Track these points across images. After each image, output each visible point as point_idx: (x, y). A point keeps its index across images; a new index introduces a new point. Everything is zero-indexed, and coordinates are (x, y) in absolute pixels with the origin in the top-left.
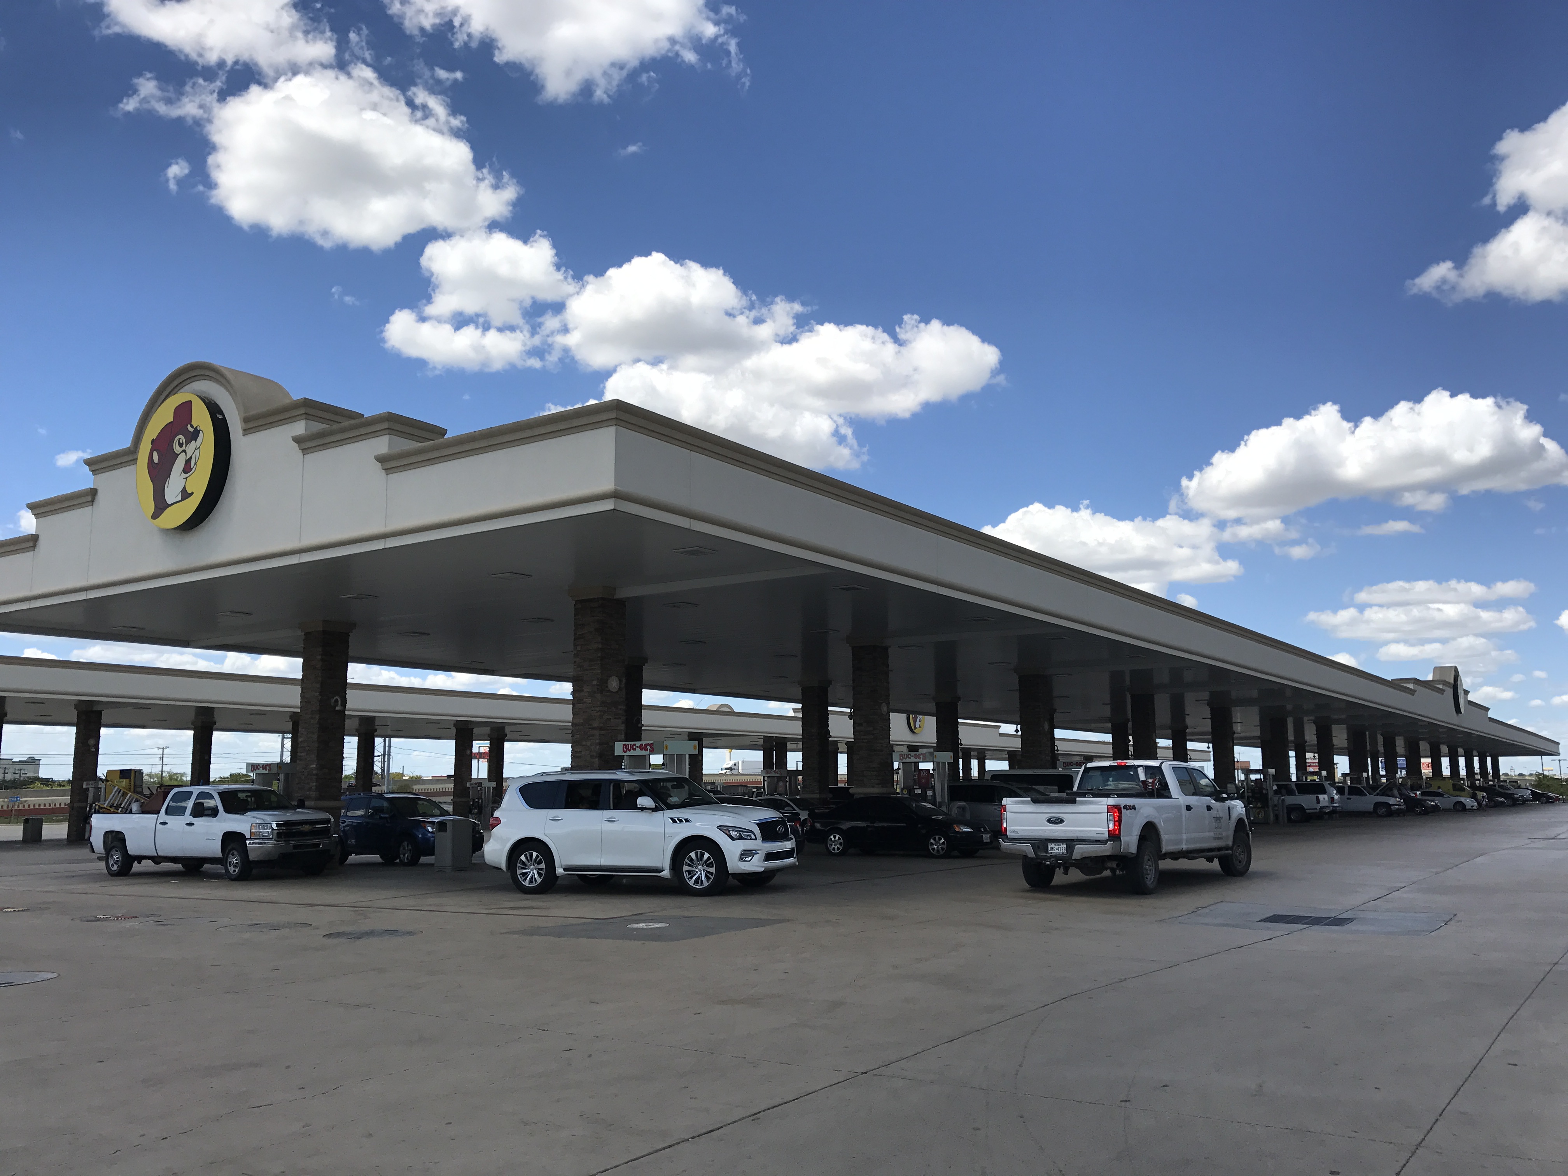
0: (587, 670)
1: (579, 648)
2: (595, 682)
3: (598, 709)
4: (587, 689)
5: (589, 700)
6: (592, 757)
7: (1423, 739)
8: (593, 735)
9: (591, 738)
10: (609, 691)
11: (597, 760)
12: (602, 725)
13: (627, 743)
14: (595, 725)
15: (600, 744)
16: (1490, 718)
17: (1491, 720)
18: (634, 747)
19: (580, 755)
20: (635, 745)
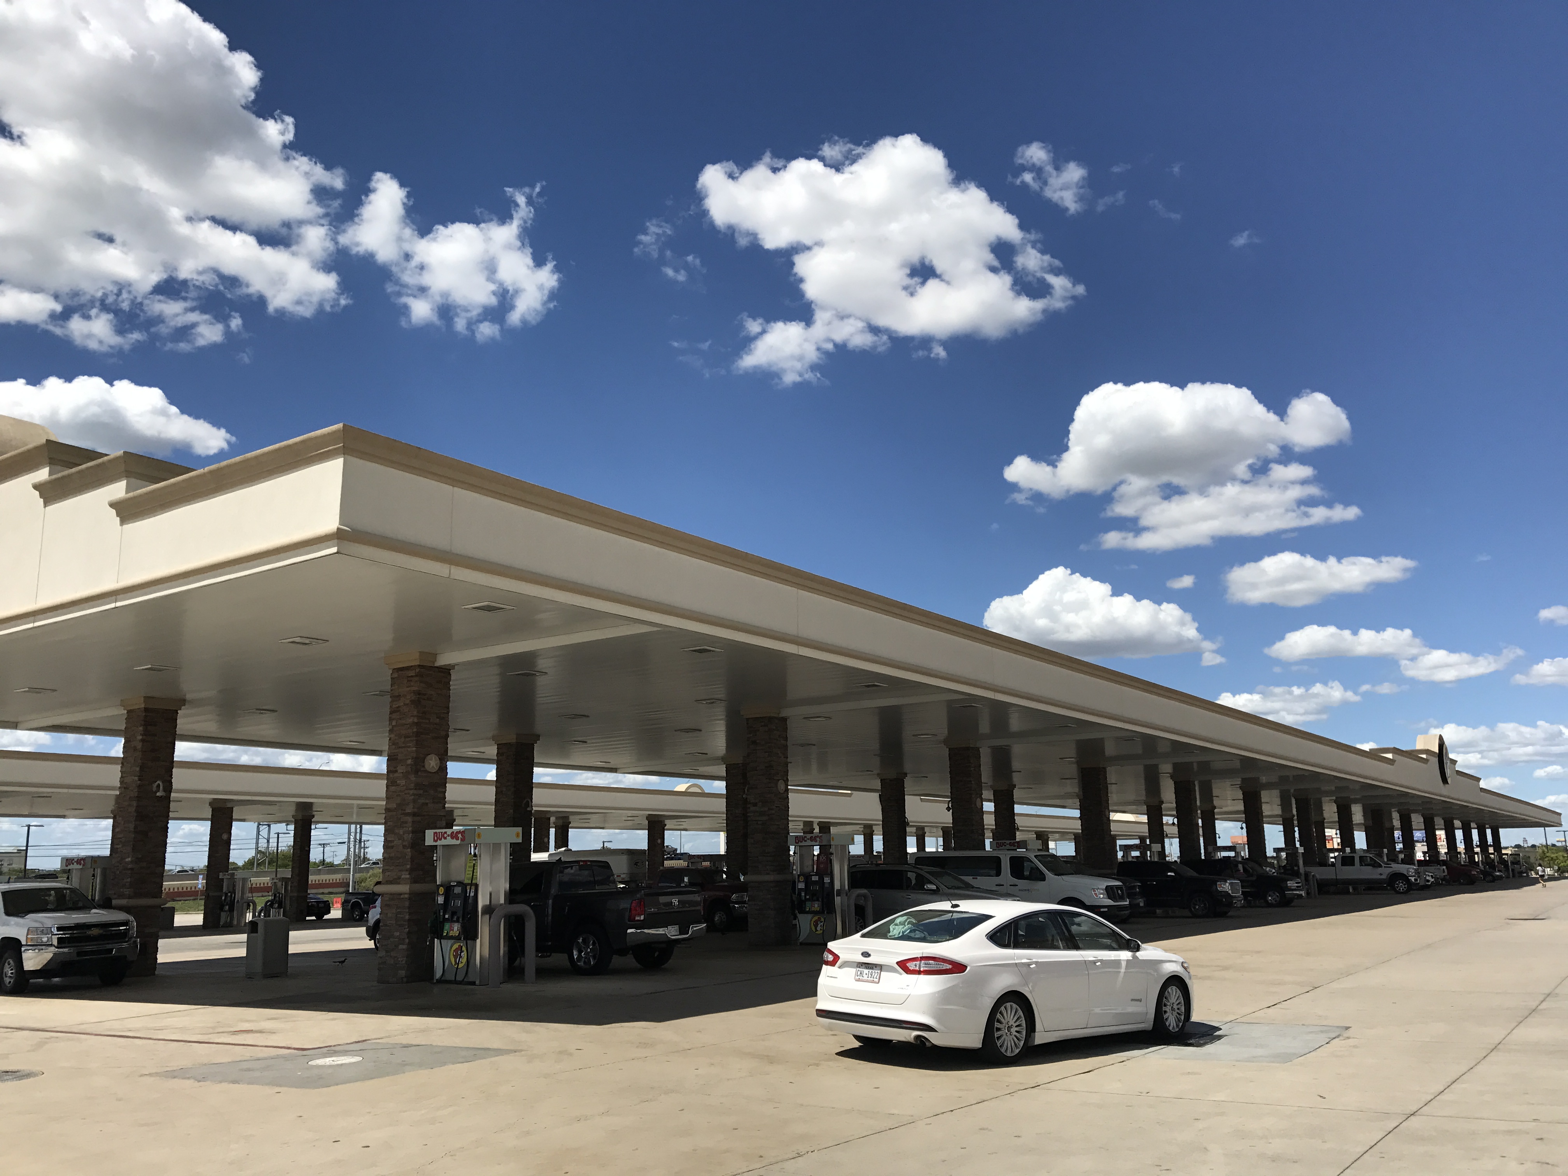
0: (402, 747)
1: (394, 723)
2: (409, 762)
3: (411, 792)
4: (401, 769)
5: (403, 782)
6: (404, 847)
7: (1415, 811)
8: (406, 823)
9: (405, 825)
10: (426, 771)
11: (409, 850)
12: (416, 810)
13: (438, 831)
14: (408, 811)
15: (413, 832)
16: (1481, 789)
17: (1483, 790)
18: (445, 835)
19: (393, 844)
20: (446, 833)
